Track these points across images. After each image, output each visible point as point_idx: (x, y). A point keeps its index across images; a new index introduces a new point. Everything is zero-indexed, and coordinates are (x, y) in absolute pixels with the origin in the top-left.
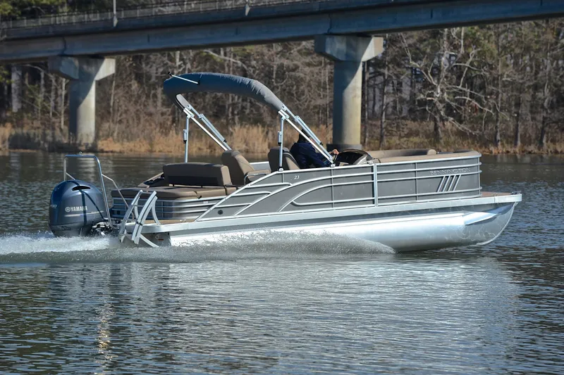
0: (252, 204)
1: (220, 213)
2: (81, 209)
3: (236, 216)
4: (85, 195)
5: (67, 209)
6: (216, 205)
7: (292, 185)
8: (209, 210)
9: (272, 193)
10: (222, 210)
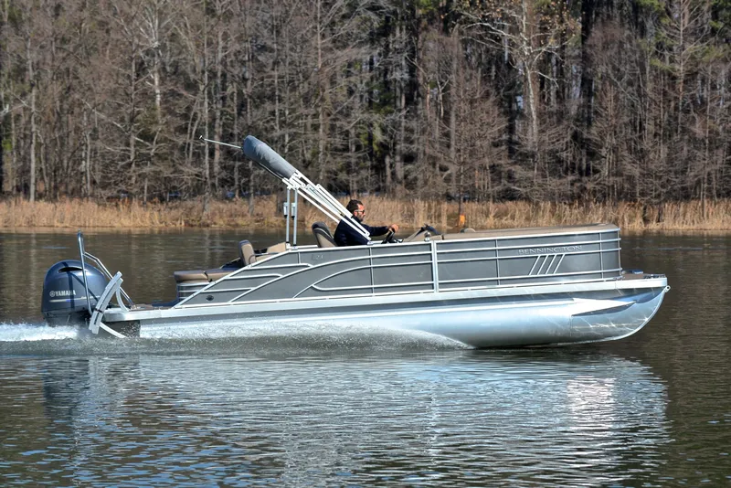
0: (253, 289)
1: (210, 299)
3: (230, 302)
5: (52, 294)
6: (203, 290)
7: (312, 266)
8: (192, 296)
9: (282, 276)
10: (212, 295)
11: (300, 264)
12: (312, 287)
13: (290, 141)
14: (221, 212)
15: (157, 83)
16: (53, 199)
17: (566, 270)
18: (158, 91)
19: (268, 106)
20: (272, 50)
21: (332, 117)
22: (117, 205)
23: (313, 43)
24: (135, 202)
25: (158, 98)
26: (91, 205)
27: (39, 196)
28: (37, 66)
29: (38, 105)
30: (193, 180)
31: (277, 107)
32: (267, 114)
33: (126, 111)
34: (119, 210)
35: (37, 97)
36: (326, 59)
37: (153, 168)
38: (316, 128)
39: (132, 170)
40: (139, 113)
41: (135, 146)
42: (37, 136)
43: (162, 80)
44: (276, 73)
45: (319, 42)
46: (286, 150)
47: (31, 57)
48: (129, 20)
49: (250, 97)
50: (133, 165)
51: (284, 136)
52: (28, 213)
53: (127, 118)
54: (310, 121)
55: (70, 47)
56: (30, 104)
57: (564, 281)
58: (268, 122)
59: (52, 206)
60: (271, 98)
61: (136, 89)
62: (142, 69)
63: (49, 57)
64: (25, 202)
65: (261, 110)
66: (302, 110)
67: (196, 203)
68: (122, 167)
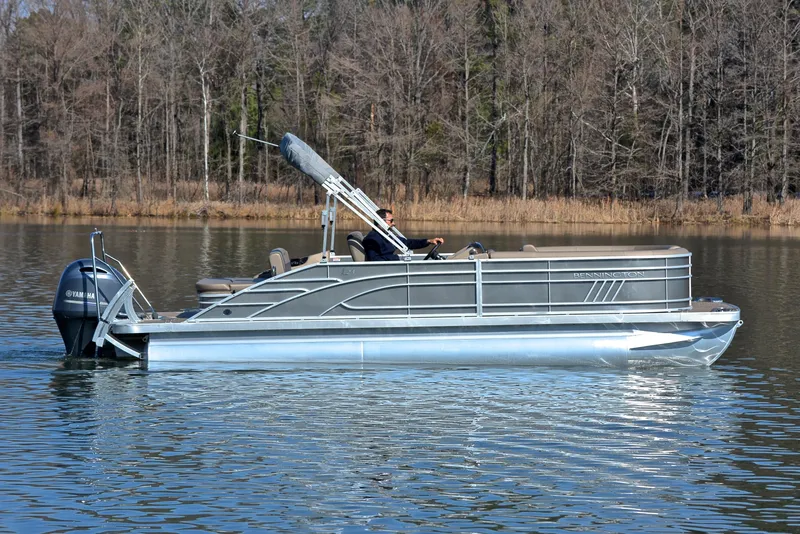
0: (275, 304)
1: (227, 313)
2: (81, 295)
4: (88, 280)
5: (69, 293)
6: (219, 303)
7: (342, 282)
8: (207, 309)
9: (308, 291)
10: (230, 309)
11: (329, 279)
12: (341, 305)
13: (757, 145)
14: (693, 210)
15: (635, 93)
16: (543, 197)
17: (625, 298)
18: (636, 102)
19: (736, 114)
20: (742, 64)
21: (795, 124)
22: (599, 203)
23: (779, 57)
24: (616, 201)
25: (636, 108)
26: (576, 203)
27: (530, 196)
28: (531, 80)
29: (531, 113)
30: (667, 180)
31: (746, 115)
32: (735, 122)
33: (609, 118)
34: (601, 207)
35: (530, 107)
36: (791, 70)
37: (632, 170)
38: (780, 133)
39: (612, 171)
40: (619, 120)
41: (616, 150)
42: (529, 142)
43: (639, 92)
44: (745, 85)
45: (785, 55)
46: (753, 154)
47: (527, 71)
48: (613, 37)
49: (722, 106)
50: (614, 167)
51: (751, 141)
52: (521, 209)
53: (608, 126)
54: (774, 127)
55: (559, 62)
56: (524, 113)
57: (623, 311)
58: (737, 128)
59: (541, 203)
60: (741, 107)
61: (618, 99)
62: (622, 81)
63: (541, 71)
64: (519, 200)
65: (731, 119)
66: (767, 116)
67: (669, 202)
68: (604, 169)
